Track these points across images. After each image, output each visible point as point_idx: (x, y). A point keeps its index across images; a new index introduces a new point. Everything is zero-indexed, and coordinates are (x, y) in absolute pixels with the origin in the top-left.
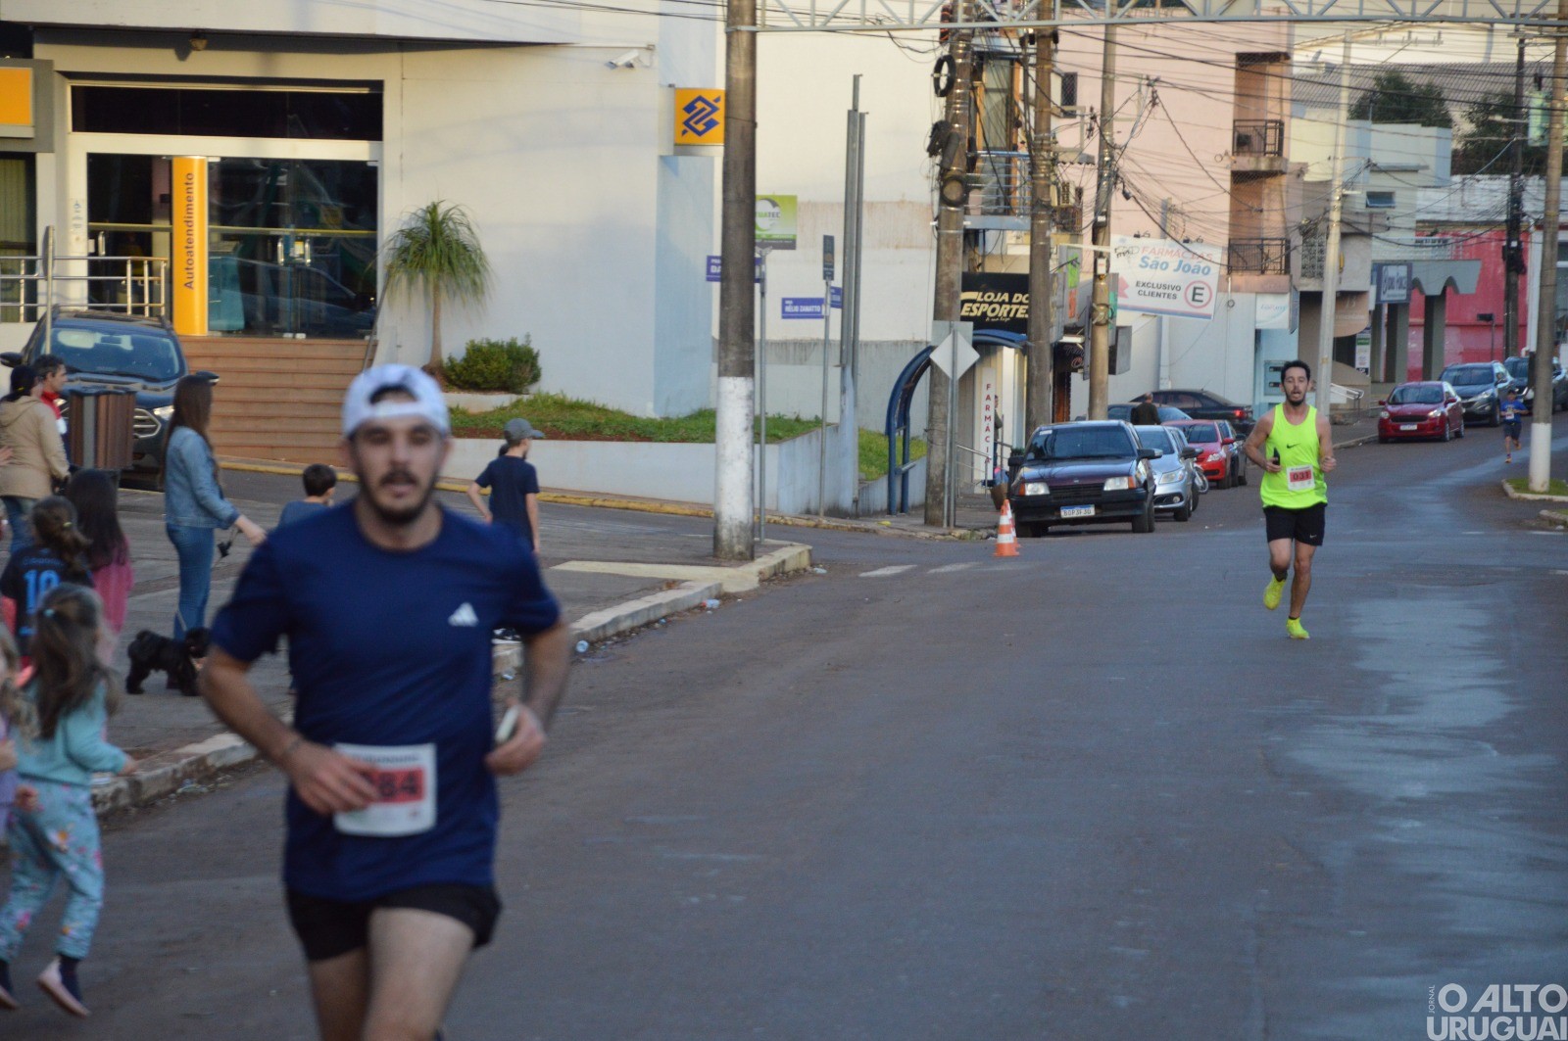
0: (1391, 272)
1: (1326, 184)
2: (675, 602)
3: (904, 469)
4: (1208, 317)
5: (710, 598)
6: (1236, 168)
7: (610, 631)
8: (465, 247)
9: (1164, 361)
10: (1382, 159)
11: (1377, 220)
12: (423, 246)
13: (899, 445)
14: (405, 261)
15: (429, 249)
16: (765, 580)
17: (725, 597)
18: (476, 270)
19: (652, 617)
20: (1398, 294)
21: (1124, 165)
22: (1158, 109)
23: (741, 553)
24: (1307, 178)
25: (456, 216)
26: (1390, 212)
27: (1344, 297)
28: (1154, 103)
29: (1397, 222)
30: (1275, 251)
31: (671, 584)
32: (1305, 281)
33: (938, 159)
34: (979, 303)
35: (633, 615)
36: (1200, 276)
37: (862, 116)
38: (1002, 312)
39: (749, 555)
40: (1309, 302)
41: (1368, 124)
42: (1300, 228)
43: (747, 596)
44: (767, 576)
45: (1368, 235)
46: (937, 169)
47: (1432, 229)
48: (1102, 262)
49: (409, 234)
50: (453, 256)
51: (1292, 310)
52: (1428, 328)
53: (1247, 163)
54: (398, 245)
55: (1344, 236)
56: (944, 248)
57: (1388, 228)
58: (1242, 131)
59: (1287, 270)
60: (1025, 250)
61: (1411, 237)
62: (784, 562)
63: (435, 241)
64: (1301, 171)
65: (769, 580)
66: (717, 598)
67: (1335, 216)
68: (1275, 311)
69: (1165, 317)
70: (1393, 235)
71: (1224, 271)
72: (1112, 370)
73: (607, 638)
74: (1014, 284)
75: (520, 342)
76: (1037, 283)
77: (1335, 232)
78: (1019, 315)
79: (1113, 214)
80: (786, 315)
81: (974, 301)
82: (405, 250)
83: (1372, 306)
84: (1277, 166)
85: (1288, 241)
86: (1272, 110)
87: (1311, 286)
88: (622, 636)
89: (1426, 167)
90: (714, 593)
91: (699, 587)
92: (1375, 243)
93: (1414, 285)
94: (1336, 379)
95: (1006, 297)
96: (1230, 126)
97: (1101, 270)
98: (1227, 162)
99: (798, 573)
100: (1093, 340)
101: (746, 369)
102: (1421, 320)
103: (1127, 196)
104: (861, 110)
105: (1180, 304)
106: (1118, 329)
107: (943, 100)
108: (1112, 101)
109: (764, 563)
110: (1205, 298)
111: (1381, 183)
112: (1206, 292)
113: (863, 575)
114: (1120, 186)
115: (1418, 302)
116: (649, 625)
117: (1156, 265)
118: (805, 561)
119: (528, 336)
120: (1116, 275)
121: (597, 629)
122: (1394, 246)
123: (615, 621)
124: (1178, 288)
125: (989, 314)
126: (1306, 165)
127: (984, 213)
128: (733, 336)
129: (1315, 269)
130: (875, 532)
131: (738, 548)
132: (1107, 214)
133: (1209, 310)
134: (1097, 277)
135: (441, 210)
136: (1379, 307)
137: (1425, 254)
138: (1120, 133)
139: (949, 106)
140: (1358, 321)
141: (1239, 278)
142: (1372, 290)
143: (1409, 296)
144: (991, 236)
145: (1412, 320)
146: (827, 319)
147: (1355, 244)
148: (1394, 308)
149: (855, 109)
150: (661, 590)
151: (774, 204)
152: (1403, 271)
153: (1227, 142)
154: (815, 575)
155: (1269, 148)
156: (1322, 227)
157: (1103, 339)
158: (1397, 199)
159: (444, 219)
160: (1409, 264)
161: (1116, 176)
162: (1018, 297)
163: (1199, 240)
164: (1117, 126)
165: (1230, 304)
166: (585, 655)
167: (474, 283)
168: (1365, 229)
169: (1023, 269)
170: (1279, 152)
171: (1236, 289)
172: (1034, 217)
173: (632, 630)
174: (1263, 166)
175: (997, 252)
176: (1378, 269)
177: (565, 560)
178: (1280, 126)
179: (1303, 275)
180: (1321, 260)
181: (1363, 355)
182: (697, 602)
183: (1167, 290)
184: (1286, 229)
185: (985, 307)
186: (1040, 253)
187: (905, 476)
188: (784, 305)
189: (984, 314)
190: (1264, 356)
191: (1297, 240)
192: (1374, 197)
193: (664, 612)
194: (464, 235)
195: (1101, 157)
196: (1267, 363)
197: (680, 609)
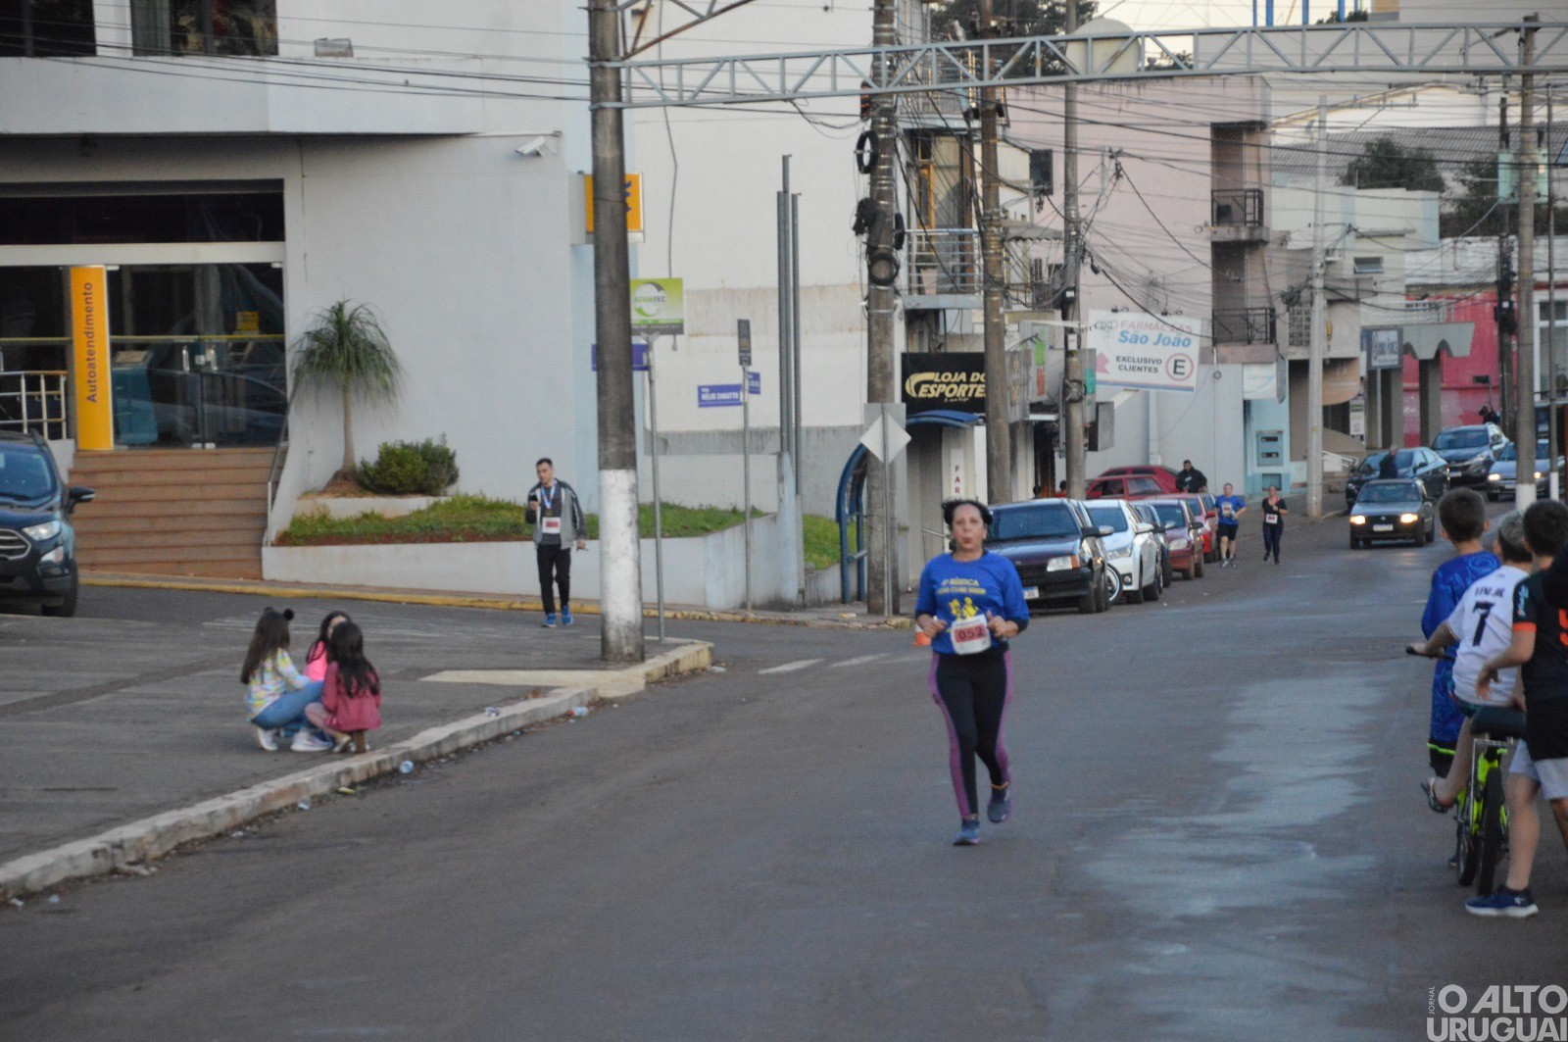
0: (1382, 337)
1: (1309, 250)
2: (534, 712)
3: (858, 556)
4: (1190, 389)
5: (581, 705)
6: (1217, 239)
7: (447, 748)
8: (373, 347)
9: (1153, 435)
10: (1364, 225)
11: (1363, 286)
12: (330, 347)
13: (851, 532)
14: (312, 364)
15: (336, 350)
16: (651, 683)
17: (599, 704)
18: (386, 370)
19: (504, 729)
20: (1389, 359)
21: (1090, 238)
22: (1123, 182)
23: (630, 655)
24: (1291, 246)
25: (363, 315)
26: (1376, 277)
27: (1332, 365)
28: (1118, 175)
29: (1385, 287)
30: (1260, 321)
31: (537, 692)
32: (1293, 349)
33: (864, 237)
34: (934, 384)
35: (477, 729)
36: (1180, 349)
37: (794, 197)
38: (960, 392)
39: (640, 656)
40: (1298, 370)
41: (1352, 190)
42: (1283, 296)
43: (626, 702)
44: (656, 676)
45: (1356, 301)
46: (864, 247)
47: (1421, 293)
48: (1072, 338)
49: (315, 336)
50: (361, 356)
51: (1280, 381)
52: (1424, 393)
53: (1226, 233)
54: (304, 347)
55: (1331, 303)
56: (875, 329)
57: (1376, 294)
58: (1223, 202)
59: (1272, 338)
60: (980, 329)
61: (1401, 301)
62: (677, 662)
63: (341, 343)
64: (1284, 239)
65: (659, 682)
66: (589, 705)
67: (1318, 283)
68: (1262, 381)
69: (1152, 392)
70: (1380, 300)
71: (1209, 343)
72: (1093, 446)
73: (441, 756)
74: (972, 363)
75: (436, 443)
76: (992, 361)
77: (1320, 301)
78: (977, 395)
79: (1082, 289)
80: (703, 404)
81: (931, 382)
82: (310, 353)
83: (1363, 372)
84: (1257, 235)
85: (1273, 310)
86: (1250, 179)
87: (1298, 354)
88: (461, 752)
89: (1412, 231)
90: (587, 699)
91: (567, 694)
92: (1363, 309)
93: (1407, 349)
94: (1327, 446)
95: (963, 376)
96: (1209, 198)
97: (1073, 346)
98: (1207, 233)
99: (694, 672)
100: (1068, 417)
101: (628, 461)
102: (1416, 385)
103: (1095, 270)
104: (792, 190)
105: (1162, 377)
106: (1098, 405)
107: (866, 177)
108: (1075, 175)
109: (655, 664)
110: (1187, 370)
111: (1367, 249)
112: (1187, 365)
113: (763, 672)
114: (1088, 260)
115: (1412, 367)
116: (498, 739)
117: (1135, 339)
118: (705, 659)
119: (443, 436)
120: (1092, 351)
121: (429, 747)
122: (1384, 310)
123: (453, 737)
124: (1159, 361)
125: (947, 394)
126: (1288, 233)
127: (940, 292)
128: (612, 427)
129: (1301, 338)
130: (804, 624)
131: (627, 649)
132: (1075, 289)
133: (1192, 382)
134: (1069, 354)
135: (347, 312)
136: (1371, 373)
137: (1417, 317)
138: (1084, 206)
139: (873, 183)
140: (1349, 387)
141: (1223, 350)
142: (1363, 357)
143: (1401, 360)
144: (951, 315)
145: (1406, 385)
146: (745, 405)
147: (1342, 310)
148: (1387, 373)
149: (786, 191)
150: (526, 698)
151: (659, 288)
152: (1393, 336)
153: (1205, 212)
154: (712, 673)
155: (1249, 218)
156: (1305, 294)
157: (1081, 416)
158: (1385, 264)
159: (351, 317)
160: (1399, 329)
161: (1083, 252)
162: (976, 376)
163: (1179, 313)
164: (1081, 200)
165: (1217, 376)
166: (407, 776)
167: (386, 387)
168: (1352, 295)
169: (979, 347)
170: (1259, 222)
171: (1222, 360)
172: (987, 294)
173: (477, 745)
174: (1244, 235)
175: (956, 330)
176: (1367, 335)
177: (438, 670)
178: (1259, 195)
179: (1291, 344)
180: (1308, 328)
181: (1358, 422)
182: (564, 710)
183: (1148, 364)
184: (1270, 298)
185: (942, 388)
186: (994, 330)
187: (860, 562)
188: (700, 393)
189: (942, 395)
190: (1256, 426)
191: (1280, 308)
192: (1359, 261)
193: (520, 723)
194: (372, 334)
195: (1067, 231)
196: (1259, 434)
197: (542, 717)
